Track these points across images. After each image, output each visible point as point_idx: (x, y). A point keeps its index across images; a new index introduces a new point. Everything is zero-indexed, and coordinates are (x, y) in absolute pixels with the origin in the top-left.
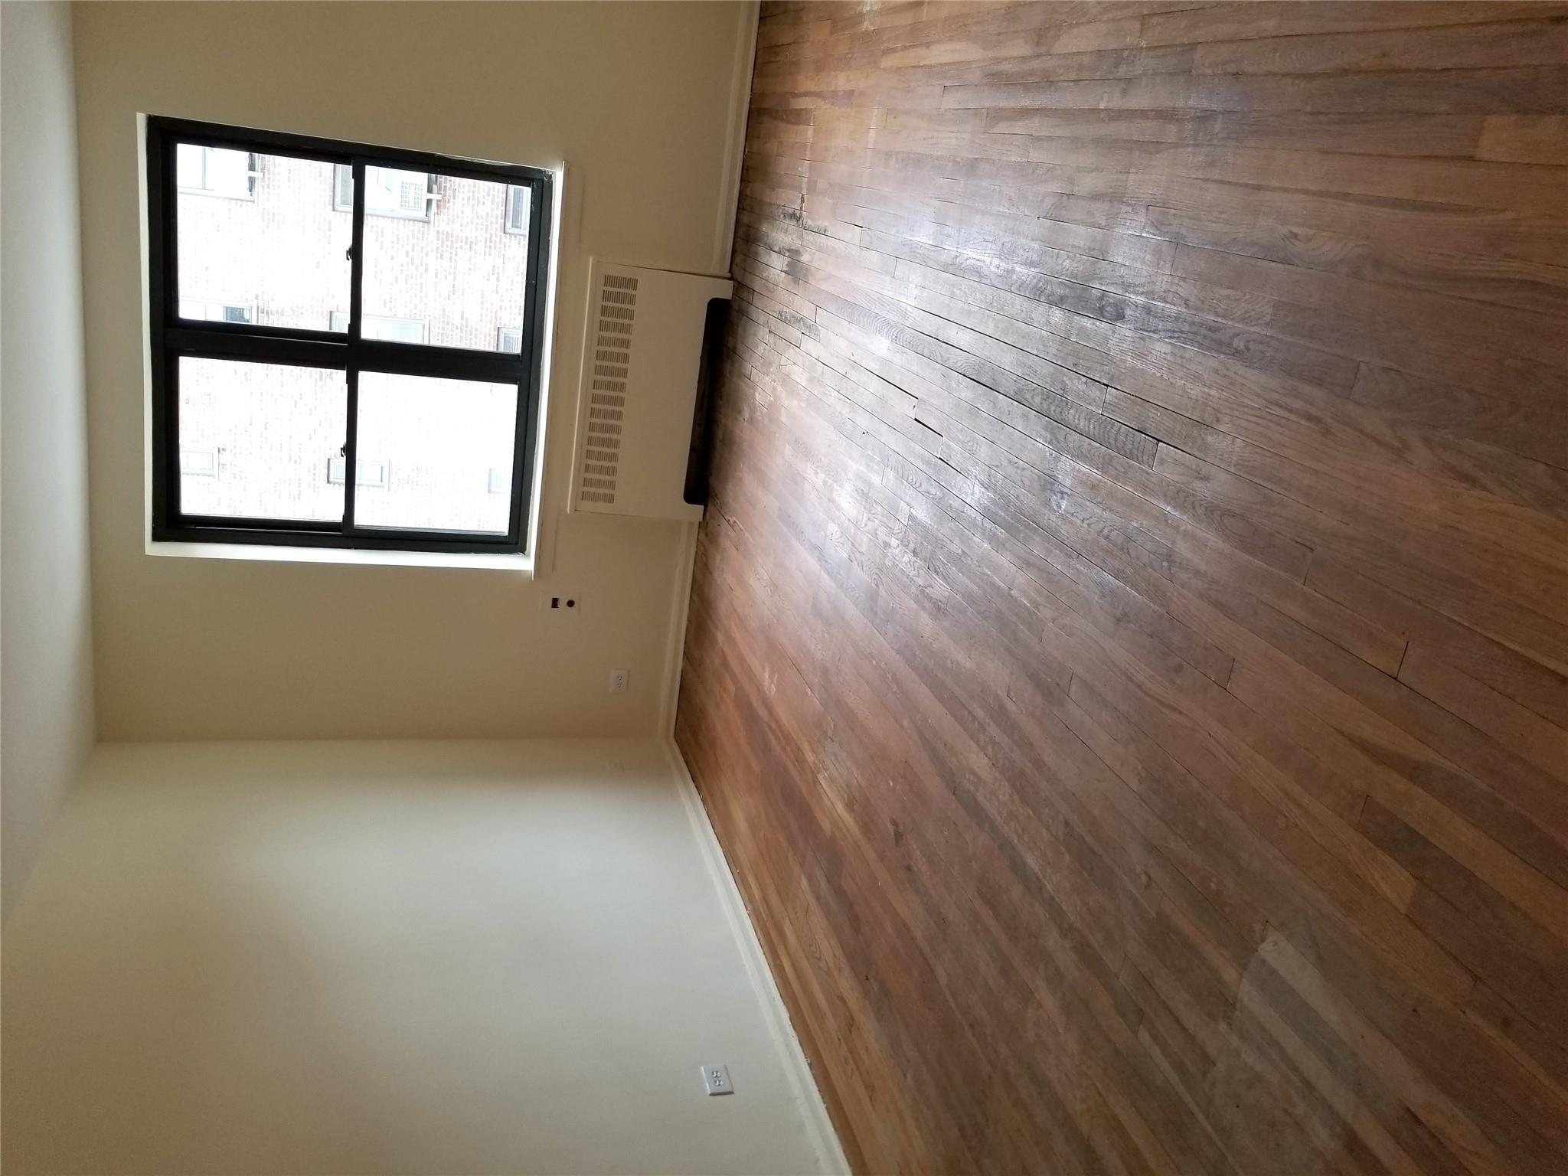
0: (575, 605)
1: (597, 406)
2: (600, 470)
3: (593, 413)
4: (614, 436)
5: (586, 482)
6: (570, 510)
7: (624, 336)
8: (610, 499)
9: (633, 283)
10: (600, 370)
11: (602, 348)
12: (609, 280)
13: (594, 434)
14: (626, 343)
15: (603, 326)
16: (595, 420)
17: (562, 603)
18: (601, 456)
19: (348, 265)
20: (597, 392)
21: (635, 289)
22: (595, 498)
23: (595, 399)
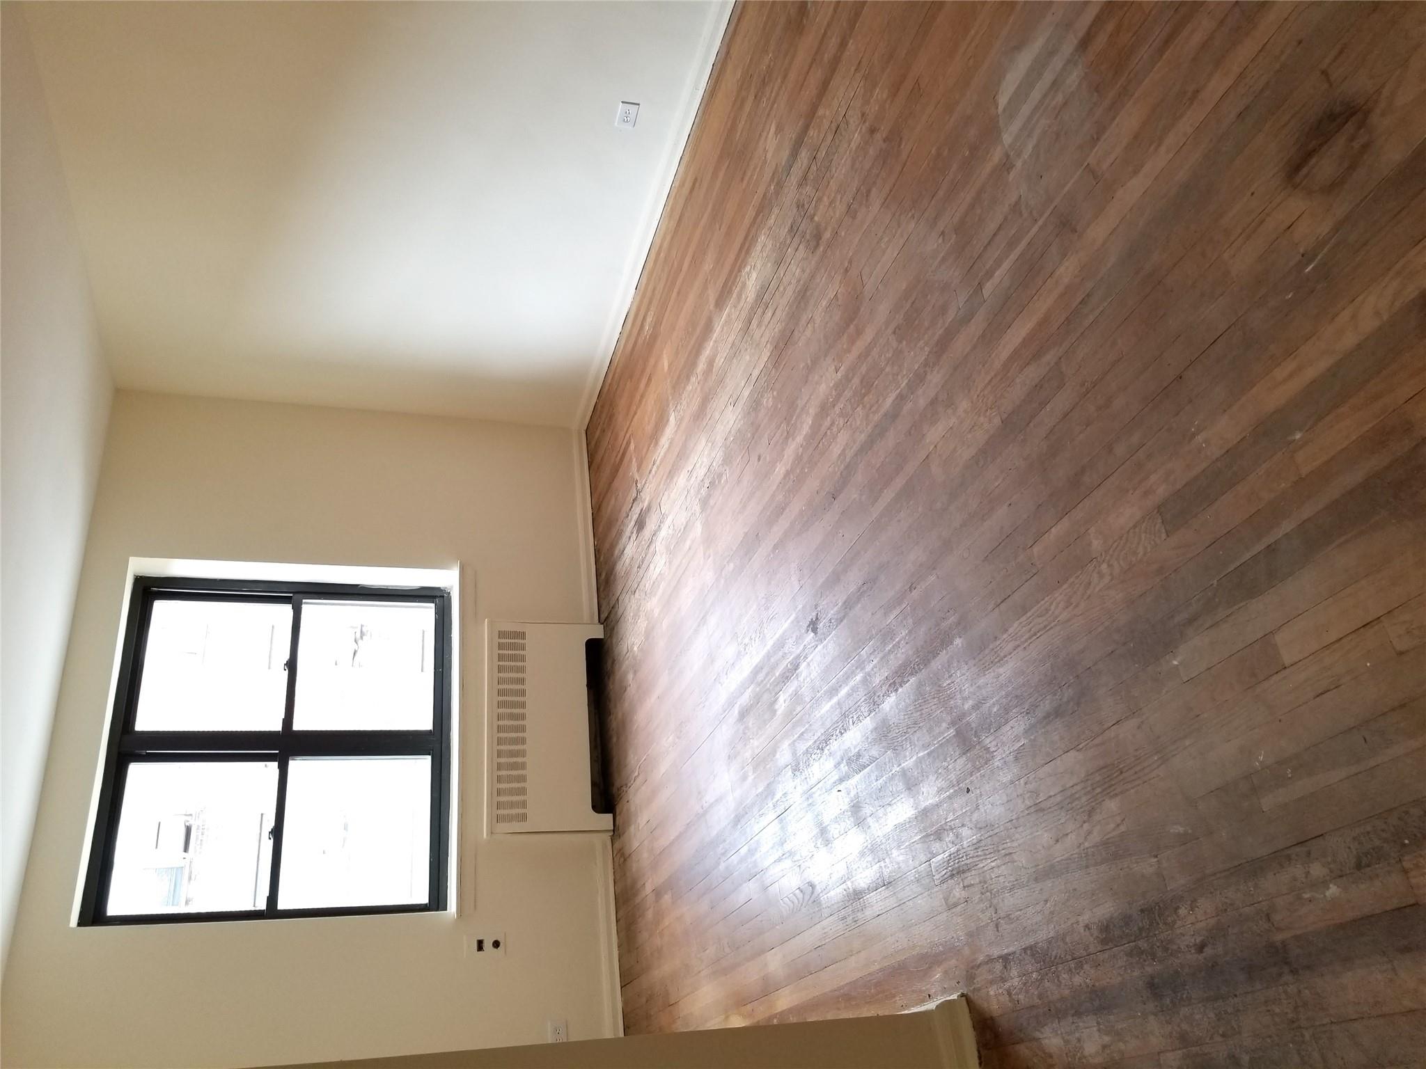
0: (501, 944)
1: (502, 735)
2: (511, 792)
3: (500, 741)
4: (519, 760)
5: (499, 805)
6: (487, 835)
7: (520, 675)
8: (523, 818)
9: (522, 635)
10: (501, 704)
11: (501, 687)
12: (502, 634)
13: (502, 760)
14: (522, 681)
15: (500, 669)
16: (502, 747)
17: (488, 945)
18: (510, 779)
19: (285, 675)
20: (501, 723)
21: (524, 639)
22: (510, 819)
23: (500, 729)
